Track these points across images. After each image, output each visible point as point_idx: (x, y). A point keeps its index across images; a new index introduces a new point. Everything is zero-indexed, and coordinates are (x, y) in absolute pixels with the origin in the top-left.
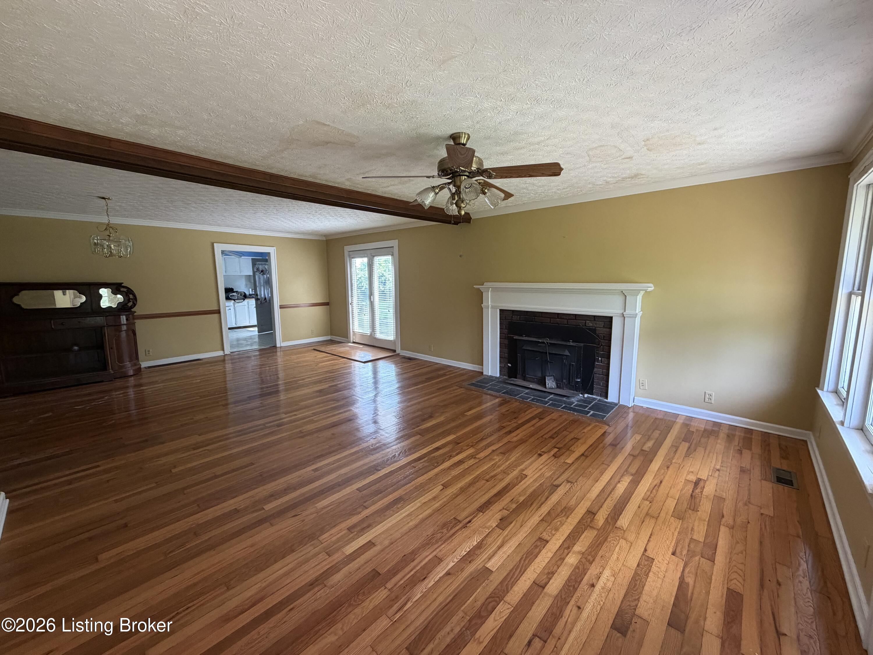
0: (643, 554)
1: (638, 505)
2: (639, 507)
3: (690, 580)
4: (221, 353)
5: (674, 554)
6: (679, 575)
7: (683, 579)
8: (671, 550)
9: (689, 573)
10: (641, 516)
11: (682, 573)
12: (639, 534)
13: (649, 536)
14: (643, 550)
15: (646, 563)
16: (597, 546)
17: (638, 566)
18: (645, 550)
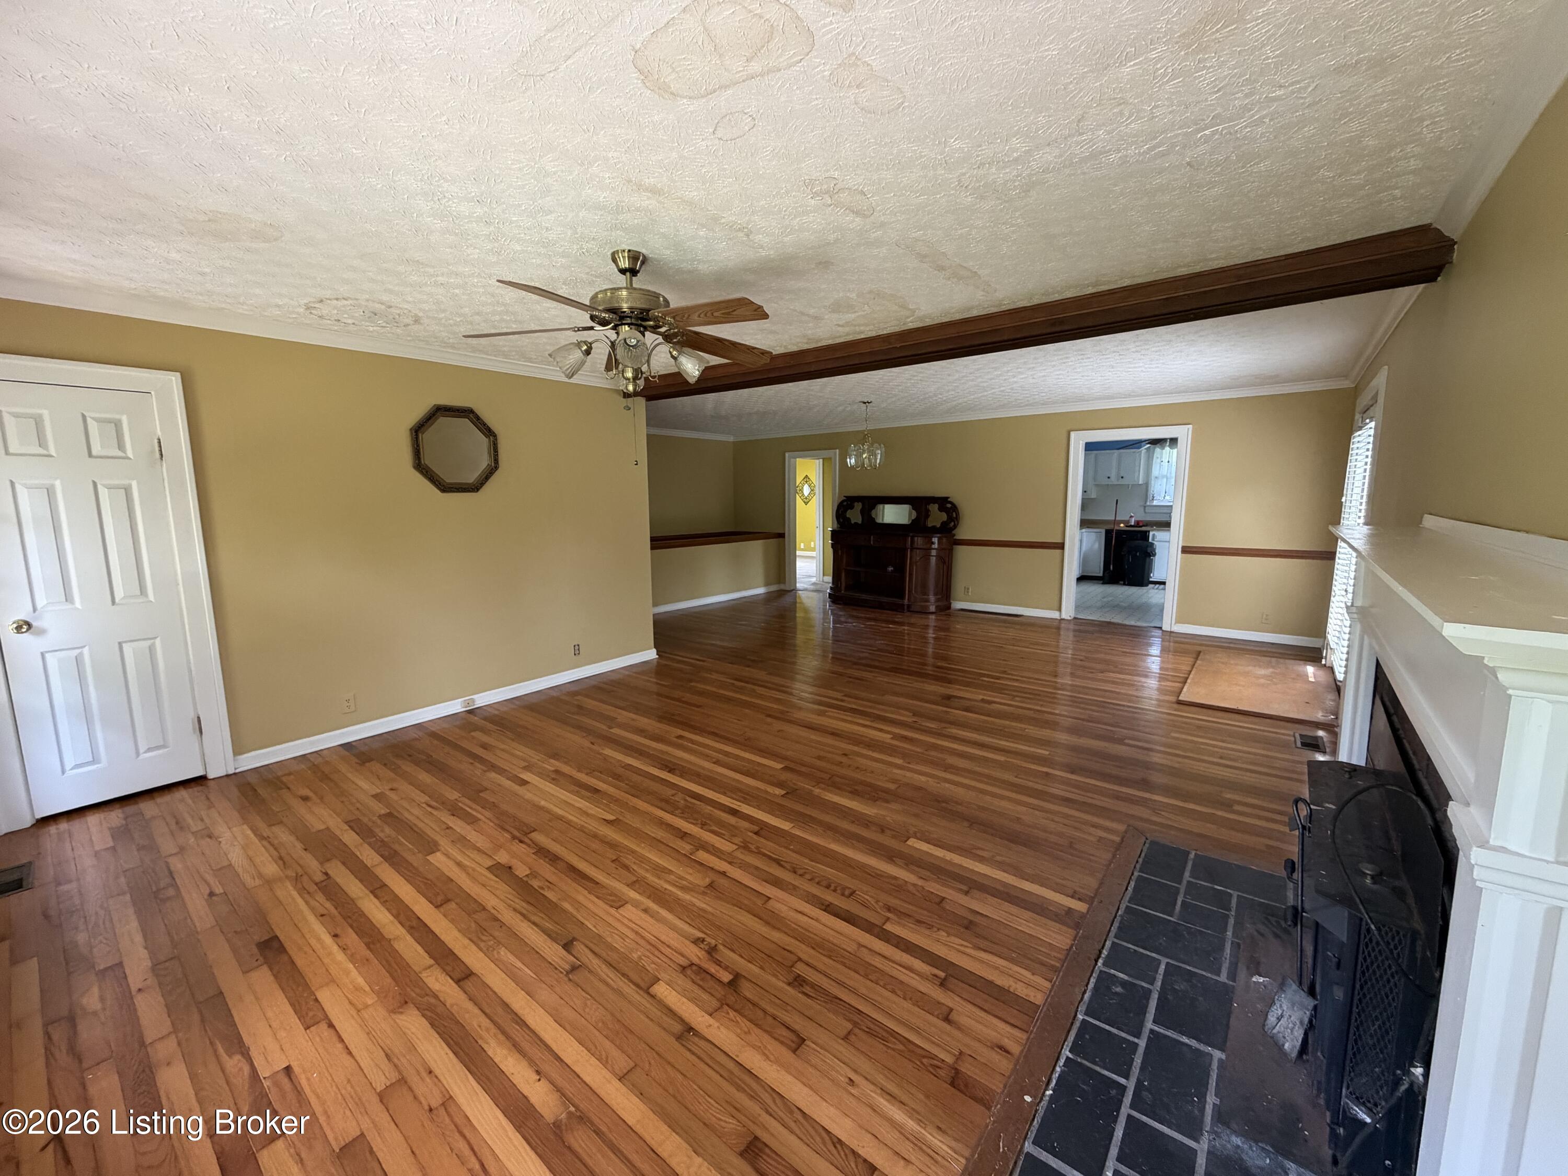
0: (326, 1017)
1: (437, 1071)
2: (430, 1072)
3: (233, 1063)
4: (1055, 615)
5: (288, 1070)
6: (254, 1053)
7: (243, 1054)
8: (296, 1069)
9: (241, 1069)
10: (403, 1060)
11: (251, 1059)
12: (368, 1034)
13: (351, 1047)
14: (335, 1023)
15: (311, 1014)
16: (387, 961)
17: (316, 1000)
18: (331, 1025)
